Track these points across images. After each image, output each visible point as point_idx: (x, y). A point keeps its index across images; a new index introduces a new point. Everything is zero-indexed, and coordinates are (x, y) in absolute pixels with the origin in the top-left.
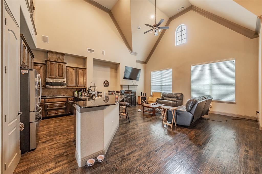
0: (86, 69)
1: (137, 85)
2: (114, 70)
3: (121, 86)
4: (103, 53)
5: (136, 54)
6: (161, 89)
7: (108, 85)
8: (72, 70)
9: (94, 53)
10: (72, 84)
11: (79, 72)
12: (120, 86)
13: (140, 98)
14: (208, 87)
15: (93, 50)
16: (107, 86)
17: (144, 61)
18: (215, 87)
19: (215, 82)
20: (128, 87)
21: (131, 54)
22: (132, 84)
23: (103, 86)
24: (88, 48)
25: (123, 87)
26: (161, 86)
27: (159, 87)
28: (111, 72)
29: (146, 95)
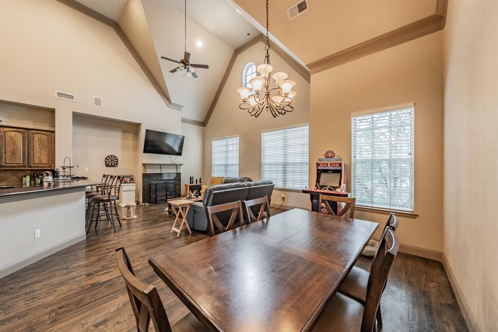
0: (54, 132)
1: (182, 165)
2: (131, 136)
3: (144, 165)
4: (98, 102)
5: (179, 107)
6: (226, 171)
7: (117, 164)
8: (13, 134)
9: (74, 100)
10: (14, 163)
11: (34, 138)
12: (142, 165)
13: (188, 187)
14: (280, 168)
15: (73, 96)
16: (114, 166)
17: (201, 119)
18: (290, 168)
19: (291, 159)
20: (161, 168)
21: (168, 107)
22: (170, 163)
23: (105, 166)
24: (57, 91)
25: (147, 167)
26: (226, 165)
27: (223, 168)
28: (123, 138)
29: (202, 181)
